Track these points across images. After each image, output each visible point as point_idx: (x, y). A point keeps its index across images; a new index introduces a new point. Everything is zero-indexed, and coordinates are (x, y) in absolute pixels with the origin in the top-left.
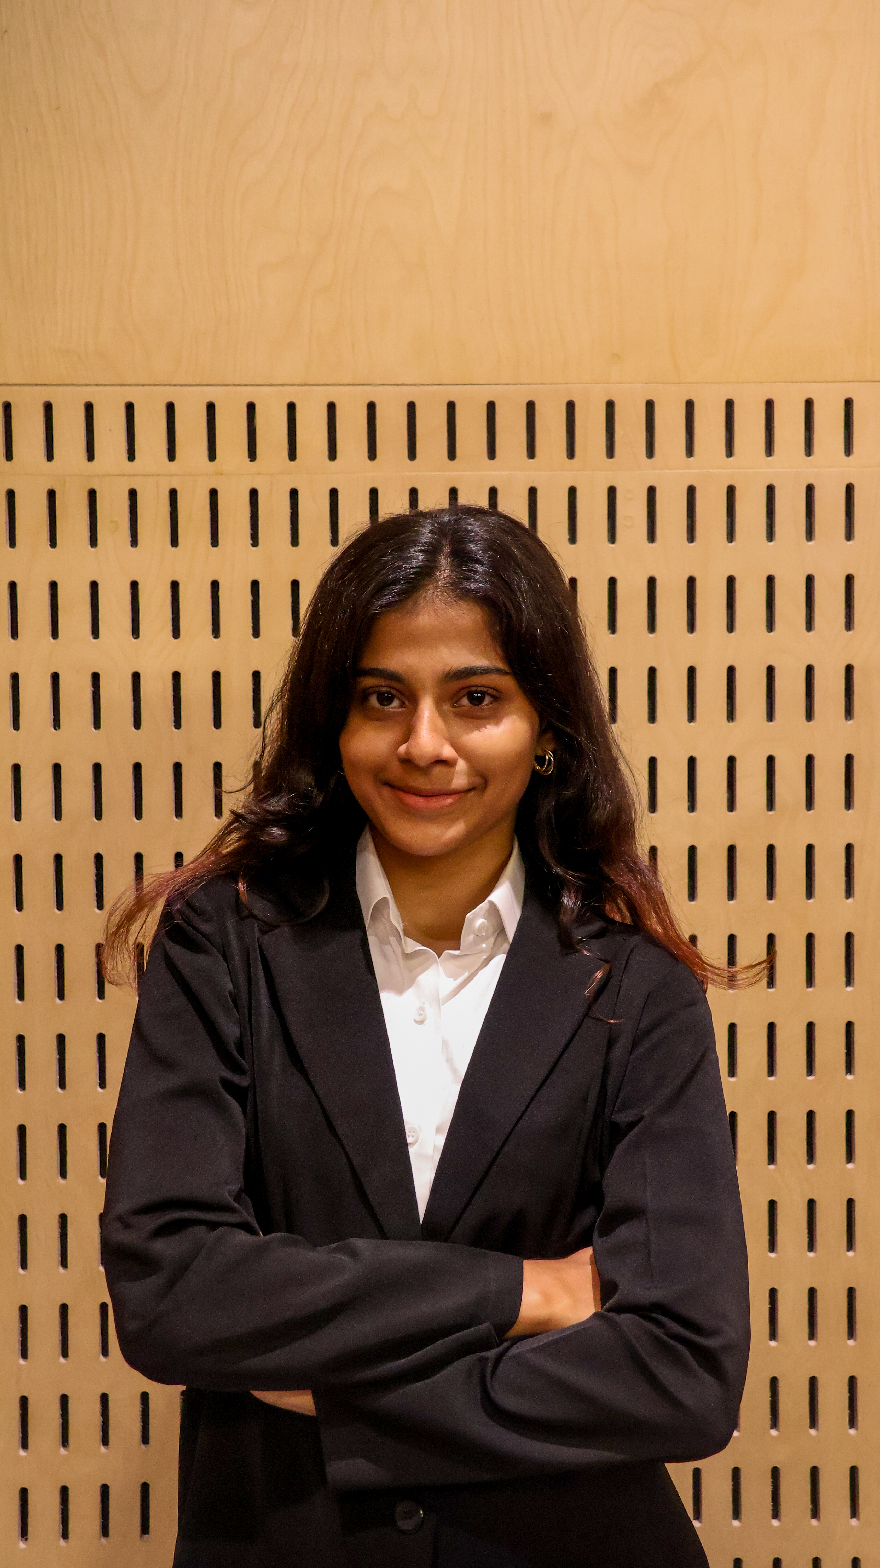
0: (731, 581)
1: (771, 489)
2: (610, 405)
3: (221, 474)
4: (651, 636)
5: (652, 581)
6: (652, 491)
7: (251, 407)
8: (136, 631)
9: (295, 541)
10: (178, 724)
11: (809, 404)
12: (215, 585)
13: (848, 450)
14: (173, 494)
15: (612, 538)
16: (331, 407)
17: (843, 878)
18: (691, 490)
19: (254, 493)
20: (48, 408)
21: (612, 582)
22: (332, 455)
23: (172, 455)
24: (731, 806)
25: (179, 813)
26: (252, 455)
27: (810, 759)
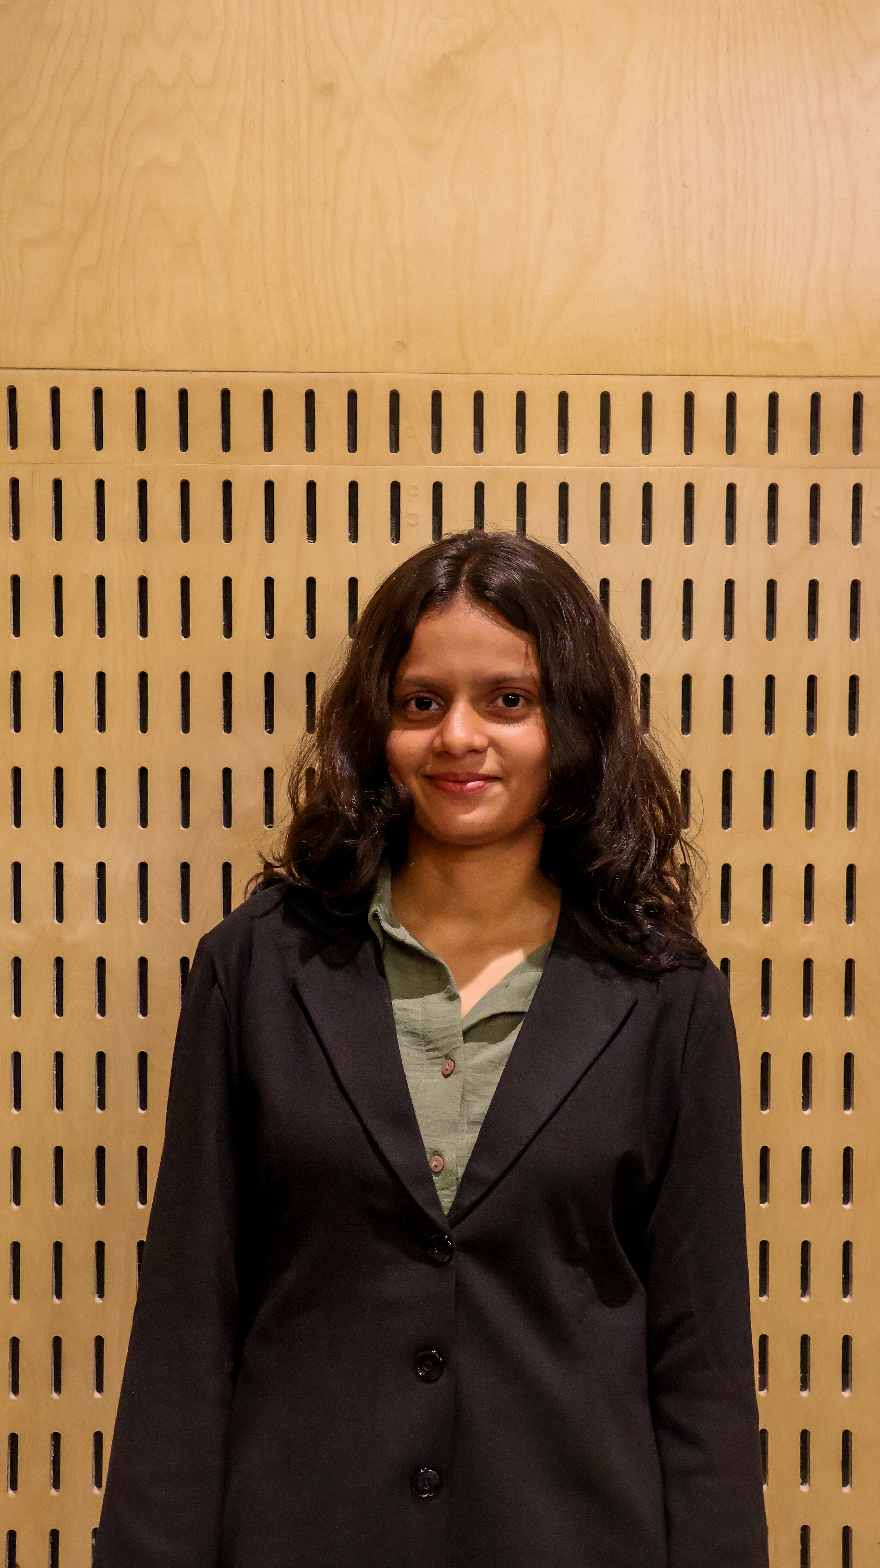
1: (564, 488)
2: (394, 396)
6: (437, 487)
7: (12, 392)
9: (59, 535)
11: (605, 398)
13: (647, 447)
15: (396, 537)
16: (98, 393)
18: (480, 488)
19: (15, 483)
22: (99, 445)
26: (14, 444)
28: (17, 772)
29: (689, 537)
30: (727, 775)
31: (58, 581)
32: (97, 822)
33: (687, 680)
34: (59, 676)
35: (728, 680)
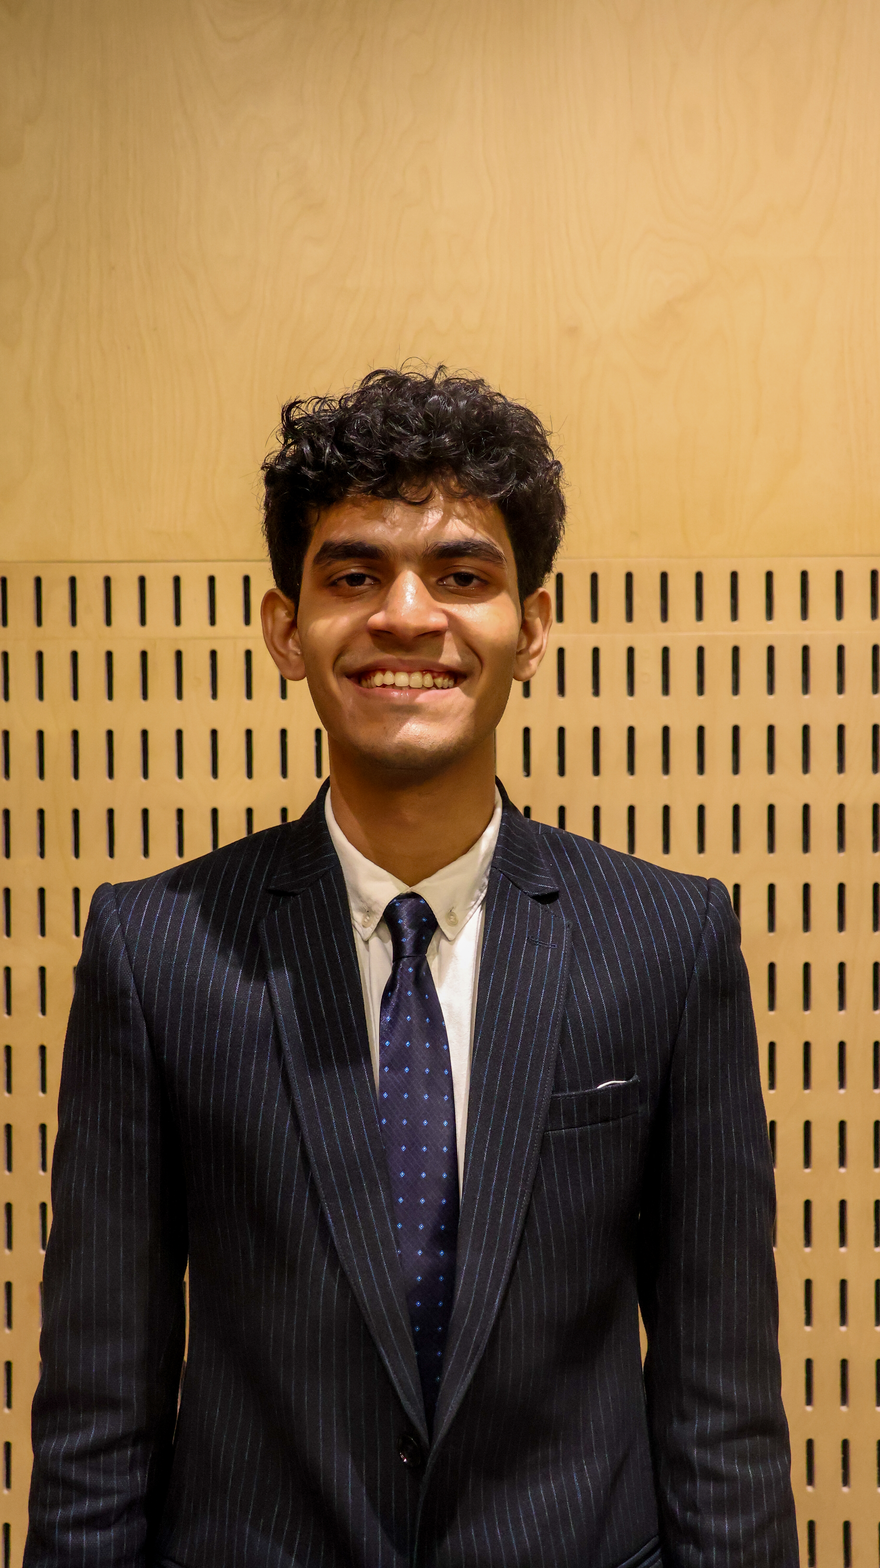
0: (736, 730)
1: (771, 650)
2: (629, 576)
4: (666, 777)
5: (666, 730)
6: (666, 651)
8: (215, 773)
11: (804, 575)
12: (284, 733)
13: (839, 615)
14: (248, 654)
15: (631, 691)
17: (836, 992)
18: (701, 650)
20: (142, 580)
21: (631, 730)
23: (247, 621)
27: (806, 887)
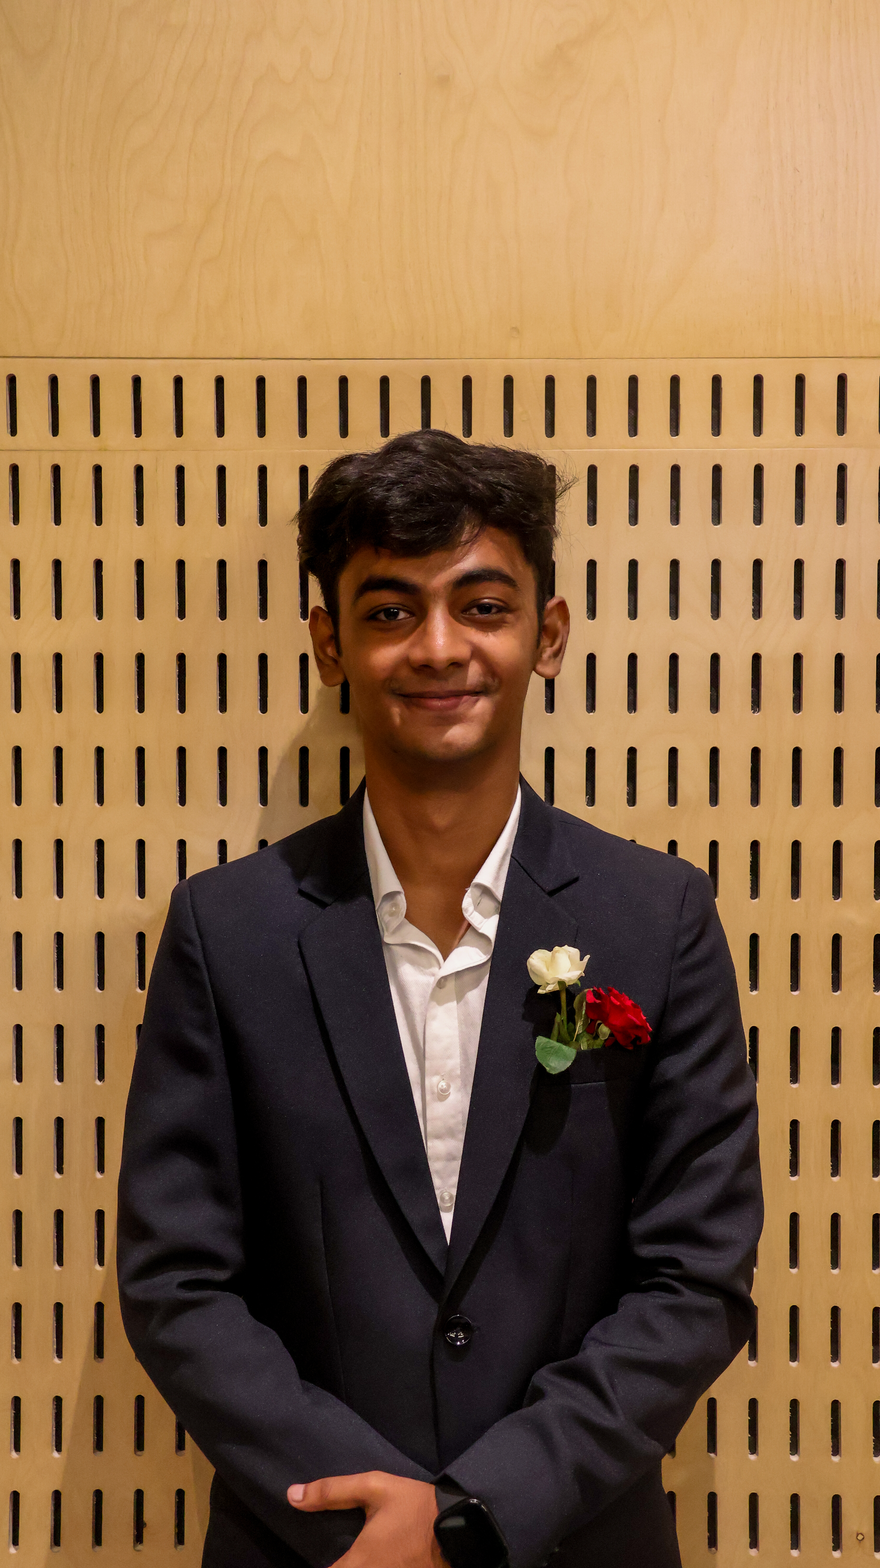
0: (633, 565)
1: (675, 470)
2: (509, 381)
3: (105, 450)
7: (137, 381)
8: (17, 612)
9: (181, 520)
10: (59, 708)
11: (717, 381)
12: (98, 564)
13: (758, 429)
14: (56, 470)
16: (220, 381)
17: (748, 877)
18: (592, 471)
19: (139, 470)
22: (221, 431)
23: (55, 431)
24: (632, 800)
25: (59, 800)
26: (138, 431)
27: (714, 752)
28: (141, 751)
29: (800, 518)
30: (838, 753)
31: (181, 564)
32: (219, 801)
33: (798, 658)
34: (181, 658)
35: (839, 659)
